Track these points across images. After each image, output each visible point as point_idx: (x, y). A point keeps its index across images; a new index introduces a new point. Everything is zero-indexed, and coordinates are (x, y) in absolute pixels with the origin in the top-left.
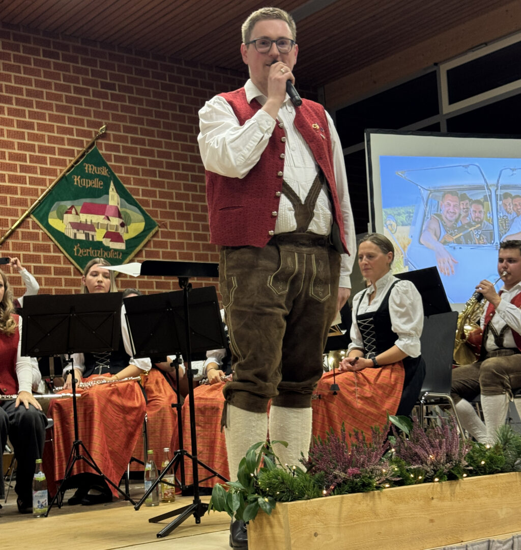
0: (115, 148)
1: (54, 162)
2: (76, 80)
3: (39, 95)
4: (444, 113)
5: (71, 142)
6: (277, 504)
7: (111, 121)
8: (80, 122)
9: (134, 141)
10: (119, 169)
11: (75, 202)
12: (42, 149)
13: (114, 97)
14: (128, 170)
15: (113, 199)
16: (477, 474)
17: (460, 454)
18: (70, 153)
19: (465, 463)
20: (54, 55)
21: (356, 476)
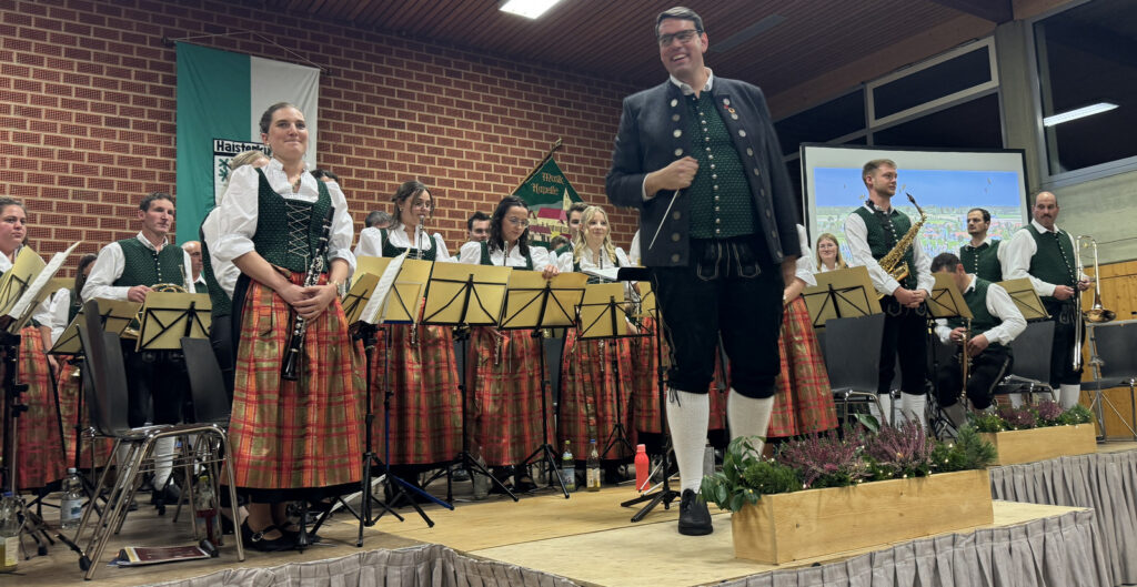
0: (570, 159)
1: (516, 171)
2: (536, 99)
3: (503, 112)
4: (871, 126)
5: (531, 154)
6: (762, 496)
7: (566, 135)
8: (539, 136)
9: (586, 152)
10: (573, 178)
11: (534, 208)
12: (505, 159)
13: (569, 113)
14: (581, 179)
15: (567, 203)
16: (941, 471)
17: (926, 453)
18: (530, 163)
19: (930, 461)
20: (518, 77)
21: (833, 471)
